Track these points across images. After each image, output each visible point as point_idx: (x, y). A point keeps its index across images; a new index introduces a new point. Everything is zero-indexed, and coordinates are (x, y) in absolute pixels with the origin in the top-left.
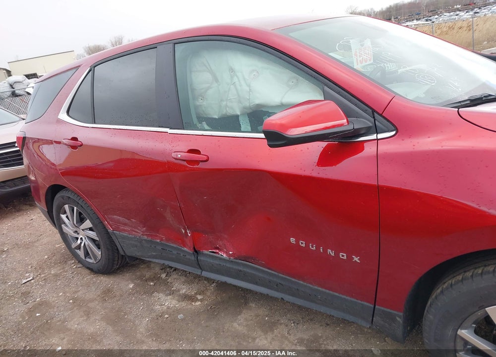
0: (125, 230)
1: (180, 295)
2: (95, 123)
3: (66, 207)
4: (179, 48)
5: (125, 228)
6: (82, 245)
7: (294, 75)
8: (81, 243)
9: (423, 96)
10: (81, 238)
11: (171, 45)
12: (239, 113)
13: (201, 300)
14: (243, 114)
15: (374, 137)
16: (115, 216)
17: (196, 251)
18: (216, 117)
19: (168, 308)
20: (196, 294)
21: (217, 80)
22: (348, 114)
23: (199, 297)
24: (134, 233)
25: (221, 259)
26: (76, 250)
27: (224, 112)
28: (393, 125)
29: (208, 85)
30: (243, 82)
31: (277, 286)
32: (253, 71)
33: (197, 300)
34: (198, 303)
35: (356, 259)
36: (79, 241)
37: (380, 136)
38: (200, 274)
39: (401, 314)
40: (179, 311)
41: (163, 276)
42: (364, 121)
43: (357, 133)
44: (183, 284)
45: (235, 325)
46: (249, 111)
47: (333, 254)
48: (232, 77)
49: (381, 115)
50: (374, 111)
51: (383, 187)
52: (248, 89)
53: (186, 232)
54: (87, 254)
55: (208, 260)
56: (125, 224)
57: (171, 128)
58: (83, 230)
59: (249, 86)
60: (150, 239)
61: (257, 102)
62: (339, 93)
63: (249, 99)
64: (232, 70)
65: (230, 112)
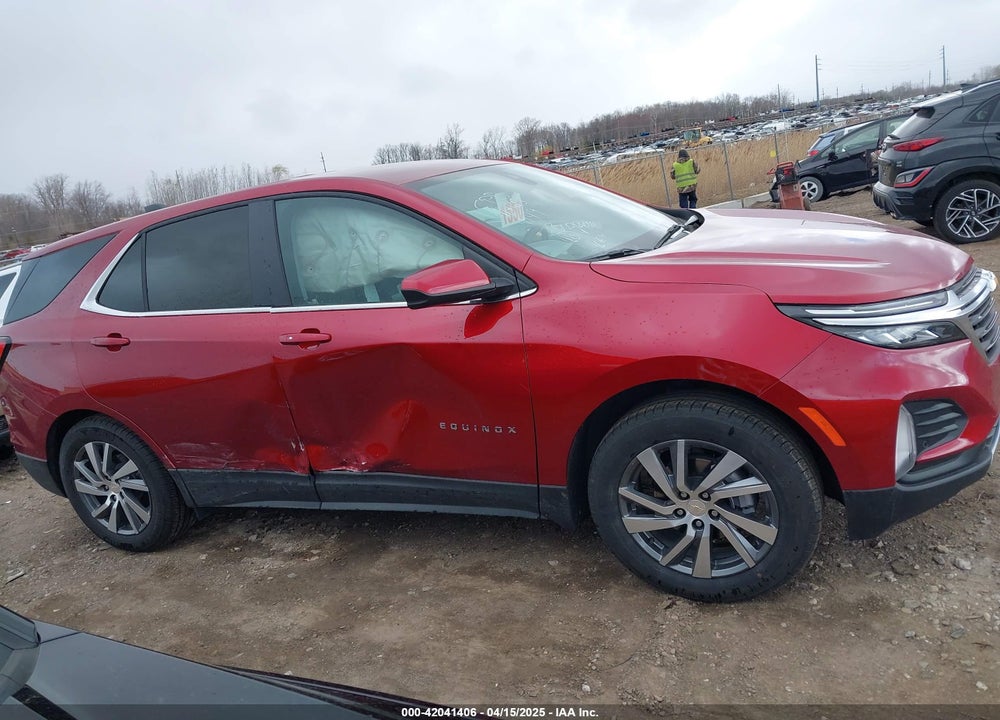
0: (198, 464)
1: (285, 554)
2: (149, 311)
3: (89, 448)
4: (281, 206)
5: (199, 461)
6: (115, 506)
7: (430, 235)
8: (111, 504)
9: (566, 253)
10: (113, 497)
11: (271, 203)
12: (365, 284)
13: (319, 555)
14: (369, 285)
15: (517, 295)
16: (183, 444)
17: (313, 473)
18: (333, 291)
19: (270, 570)
20: (310, 549)
21: (332, 245)
22: (490, 274)
23: (315, 552)
24: (213, 465)
25: (350, 477)
26: (100, 521)
27: (345, 283)
28: (534, 282)
29: (319, 251)
30: (368, 245)
31: (427, 494)
32: (381, 232)
33: (313, 555)
34: (314, 559)
35: (512, 430)
36: (108, 502)
37: (523, 294)
38: (318, 508)
39: (565, 487)
40: (287, 571)
41: (253, 538)
42: (507, 280)
43: (502, 292)
44: (287, 541)
45: (372, 570)
46: (378, 279)
47: (487, 431)
48: (354, 240)
49: (522, 273)
50: (515, 269)
51: (528, 345)
52: (375, 252)
53: (298, 446)
54: (122, 522)
55: (330, 482)
56: (200, 454)
57: (273, 307)
58: (117, 481)
59: (377, 249)
60: (239, 470)
61: (389, 267)
62: (479, 253)
63: (378, 265)
64: (353, 231)
65: (352, 283)
